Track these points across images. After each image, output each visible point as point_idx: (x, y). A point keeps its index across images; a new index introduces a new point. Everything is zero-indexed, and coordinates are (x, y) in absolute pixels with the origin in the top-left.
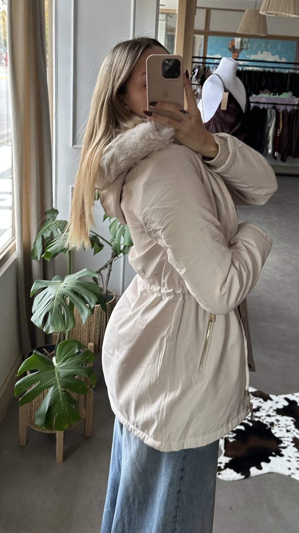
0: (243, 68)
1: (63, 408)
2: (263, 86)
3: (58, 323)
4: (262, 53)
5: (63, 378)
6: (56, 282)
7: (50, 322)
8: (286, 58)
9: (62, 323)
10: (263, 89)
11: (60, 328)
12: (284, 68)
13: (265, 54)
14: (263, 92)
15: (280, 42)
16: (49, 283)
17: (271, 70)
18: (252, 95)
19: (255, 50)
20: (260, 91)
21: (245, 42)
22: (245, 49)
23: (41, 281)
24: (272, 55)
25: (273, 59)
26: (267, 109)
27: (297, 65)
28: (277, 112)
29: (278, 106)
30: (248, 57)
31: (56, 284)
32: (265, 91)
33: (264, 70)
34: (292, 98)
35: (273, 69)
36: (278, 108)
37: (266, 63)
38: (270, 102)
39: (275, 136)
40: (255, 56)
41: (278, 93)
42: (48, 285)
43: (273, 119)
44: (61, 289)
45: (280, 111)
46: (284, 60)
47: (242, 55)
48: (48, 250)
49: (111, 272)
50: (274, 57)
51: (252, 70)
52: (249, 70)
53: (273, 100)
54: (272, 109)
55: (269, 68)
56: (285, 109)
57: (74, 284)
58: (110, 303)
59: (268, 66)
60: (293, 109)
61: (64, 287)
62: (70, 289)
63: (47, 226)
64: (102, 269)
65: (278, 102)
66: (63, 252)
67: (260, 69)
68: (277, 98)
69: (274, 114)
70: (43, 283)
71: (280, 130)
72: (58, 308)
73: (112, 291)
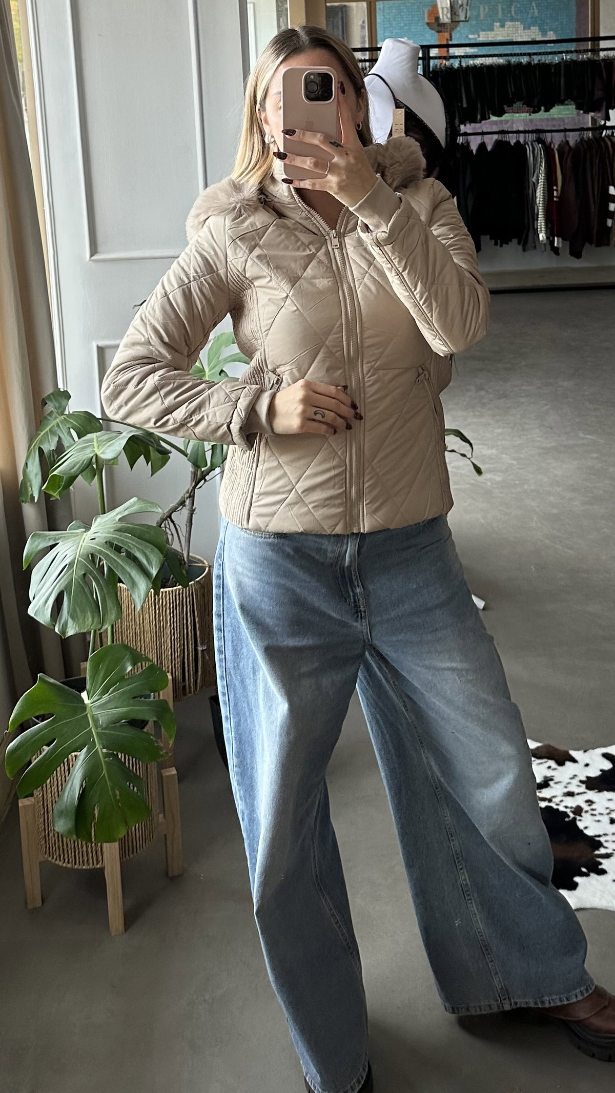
0: (461, 62)
1: (110, 792)
2: (511, 96)
3: (84, 612)
4: (503, 26)
5: (106, 728)
6: (74, 533)
7: (69, 612)
8: (555, 30)
9: (93, 613)
10: (510, 104)
11: (90, 623)
12: (551, 53)
13: (510, 27)
14: (512, 108)
16: (61, 536)
17: (524, 60)
18: (489, 118)
19: (486, 22)
20: (506, 107)
21: (462, 5)
22: (463, 21)
23: (43, 534)
24: (524, 29)
25: (528, 35)
26: (525, 144)
27: (582, 43)
28: (548, 150)
29: (549, 135)
30: (472, 38)
31: (75, 537)
32: (515, 105)
33: (509, 61)
34: (578, 114)
35: (530, 57)
36: (549, 140)
37: (515, 46)
38: (530, 129)
39: (548, 202)
40: (488, 35)
41: (543, 108)
42: (58, 539)
43: (541, 165)
44: (84, 544)
45: (554, 147)
46: (552, 36)
47: (458, 35)
48: (55, 473)
49: (193, 515)
50: (529, 31)
51: (482, 64)
52: (475, 66)
53: (538, 123)
54: (536, 143)
55: (518, 57)
56: (564, 141)
57: (112, 530)
58: (198, 581)
59: (518, 51)
60: (582, 139)
61: (92, 539)
62: (106, 542)
63: (49, 427)
64: (174, 510)
65: (549, 129)
66: (84, 473)
67: (501, 61)
68: (547, 120)
69: (541, 154)
70: (47, 536)
71: (559, 189)
72: (81, 583)
73: (202, 559)
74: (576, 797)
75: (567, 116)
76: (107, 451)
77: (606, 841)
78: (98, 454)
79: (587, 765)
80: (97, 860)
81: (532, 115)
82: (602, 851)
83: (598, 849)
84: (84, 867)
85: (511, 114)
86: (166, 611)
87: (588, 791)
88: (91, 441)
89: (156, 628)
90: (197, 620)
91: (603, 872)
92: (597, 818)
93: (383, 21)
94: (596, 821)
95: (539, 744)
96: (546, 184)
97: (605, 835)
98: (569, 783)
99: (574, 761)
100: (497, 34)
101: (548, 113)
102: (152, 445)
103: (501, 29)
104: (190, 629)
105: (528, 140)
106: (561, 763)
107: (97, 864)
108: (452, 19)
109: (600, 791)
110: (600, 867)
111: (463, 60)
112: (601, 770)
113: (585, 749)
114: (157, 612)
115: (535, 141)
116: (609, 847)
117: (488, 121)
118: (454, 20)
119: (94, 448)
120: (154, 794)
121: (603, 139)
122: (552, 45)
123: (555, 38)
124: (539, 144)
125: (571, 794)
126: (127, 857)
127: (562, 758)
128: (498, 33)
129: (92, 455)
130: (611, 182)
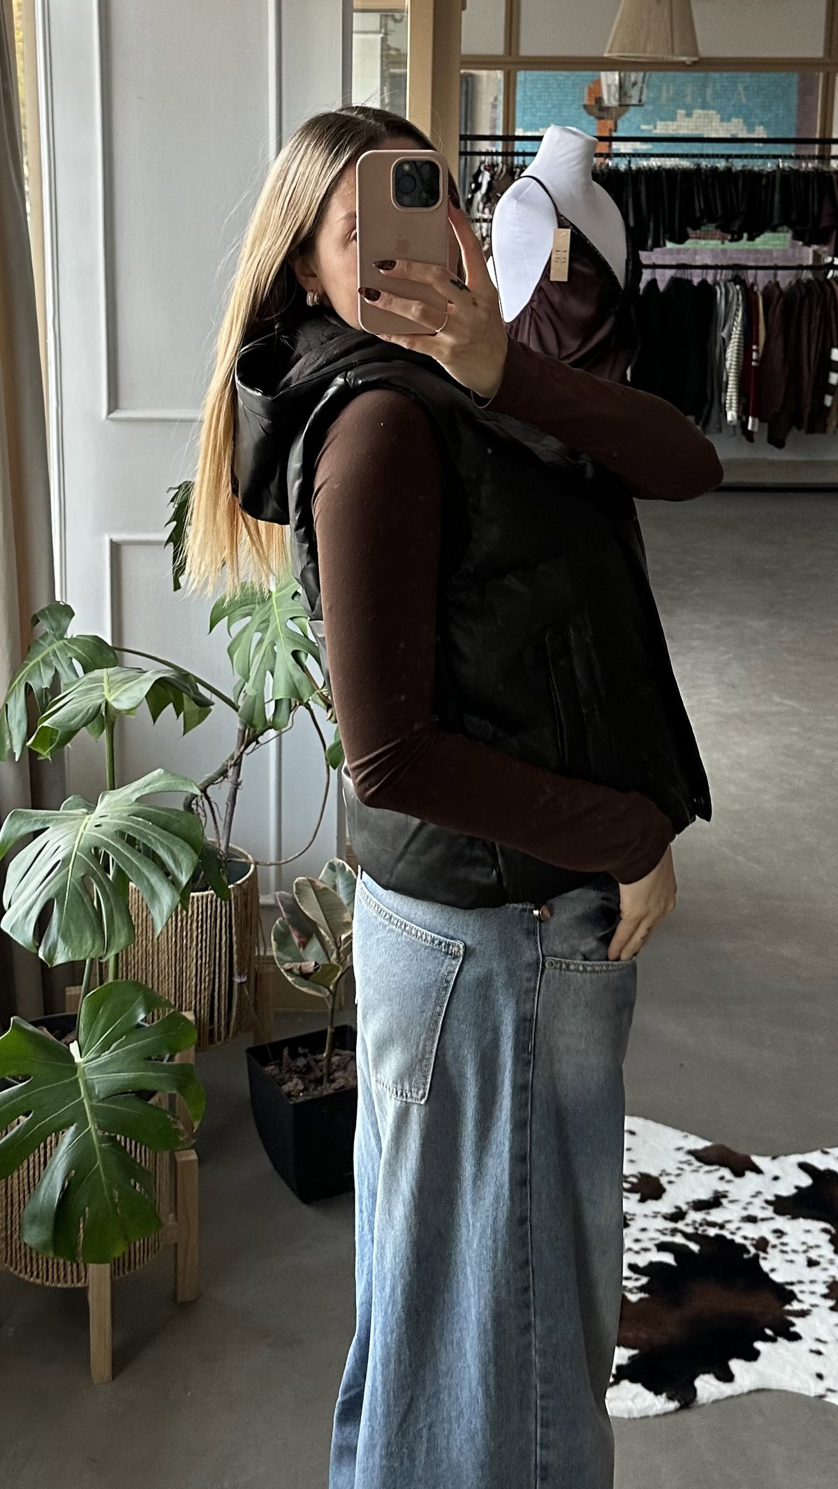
0: (630, 162)
1: (106, 1192)
2: (698, 215)
3: (80, 931)
4: (689, 115)
5: (103, 1099)
6: (72, 815)
7: (58, 930)
8: (766, 125)
9: (94, 933)
10: (696, 226)
11: (87, 949)
12: (761, 157)
13: (699, 117)
14: (698, 232)
15: (746, 77)
16: (51, 817)
17: (721, 164)
18: (665, 245)
19: (667, 108)
20: (690, 231)
21: (634, 84)
22: (634, 105)
23: (26, 813)
24: (722, 120)
25: (727, 130)
26: (715, 285)
27: (804, 146)
28: (748, 293)
29: (751, 272)
30: (646, 129)
31: (72, 820)
32: (703, 228)
33: (699, 165)
34: (793, 246)
35: (727, 161)
36: (751, 280)
37: (706, 145)
38: (725, 264)
39: (744, 367)
40: (668, 126)
41: (745, 235)
42: (49, 821)
43: (736, 315)
44: (85, 833)
45: (758, 290)
46: (761, 132)
47: (627, 123)
48: (45, 724)
49: (238, 791)
50: (729, 124)
51: (659, 167)
52: (650, 169)
53: (734, 256)
54: (732, 283)
55: (712, 160)
56: (773, 281)
57: (125, 815)
58: (239, 885)
59: (710, 152)
60: (798, 281)
61: (96, 826)
62: (116, 832)
63: (41, 656)
64: (211, 782)
65: (751, 263)
66: (89, 725)
67: (685, 163)
68: (748, 251)
69: (738, 299)
70: (32, 817)
71: (761, 350)
72: (79, 888)
73: (245, 852)
74: (760, 1224)
75: (777, 247)
76: (122, 698)
77: (802, 1292)
78: (110, 700)
79: (776, 1178)
80: (78, 1275)
81: (727, 242)
82: (795, 1306)
83: (789, 1302)
84: (59, 1285)
85: (698, 241)
86: (191, 924)
87: (777, 1217)
88: (100, 680)
89: (176, 947)
90: (234, 939)
91: (795, 1337)
92: (791, 1256)
93: (524, 100)
94: (787, 1261)
95: (708, 1144)
96: (742, 341)
97: (800, 1282)
98: (750, 1203)
99: (758, 1171)
100: (681, 126)
101: (750, 243)
102: (187, 691)
103: (687, 119)
104: (224, 950)
105: (721, 279)
106: (739, 1173)
107: (78, 1282)
108: (620, 100)
109: (794, 1217)
110: (792, 1329)
111: (633, 159)
112: (797, 1187)
113: (774, 1154)
114: (179, 924)
115: (730, 281)
116: (805, 1301)
117: (664, 248)
118: (623, 103)
119: (103, 691)
120: (164, 1188)
121: (828, 281)
122: (761, 145)
123: (765, 136)
124: (736, 284)
125: (752, 1219)
126: (122, 1275)
127: (741, 1166)
128: (683, 124)
129: (100, 701)
130: (835, 344)
